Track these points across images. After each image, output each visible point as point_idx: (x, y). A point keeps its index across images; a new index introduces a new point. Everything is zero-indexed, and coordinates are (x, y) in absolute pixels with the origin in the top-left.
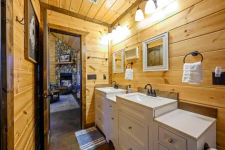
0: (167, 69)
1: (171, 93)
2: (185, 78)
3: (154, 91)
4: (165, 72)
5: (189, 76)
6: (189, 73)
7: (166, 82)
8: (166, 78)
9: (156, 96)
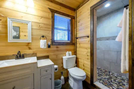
0: (31, 42)
1: (33, 54)
2: (42, 46)
3: (23, 55)
4: (29, 43)
5: (43, 45)
6: (43, 44)
7: (30, 48)
8: (29, 46)
9: (24, 58)
